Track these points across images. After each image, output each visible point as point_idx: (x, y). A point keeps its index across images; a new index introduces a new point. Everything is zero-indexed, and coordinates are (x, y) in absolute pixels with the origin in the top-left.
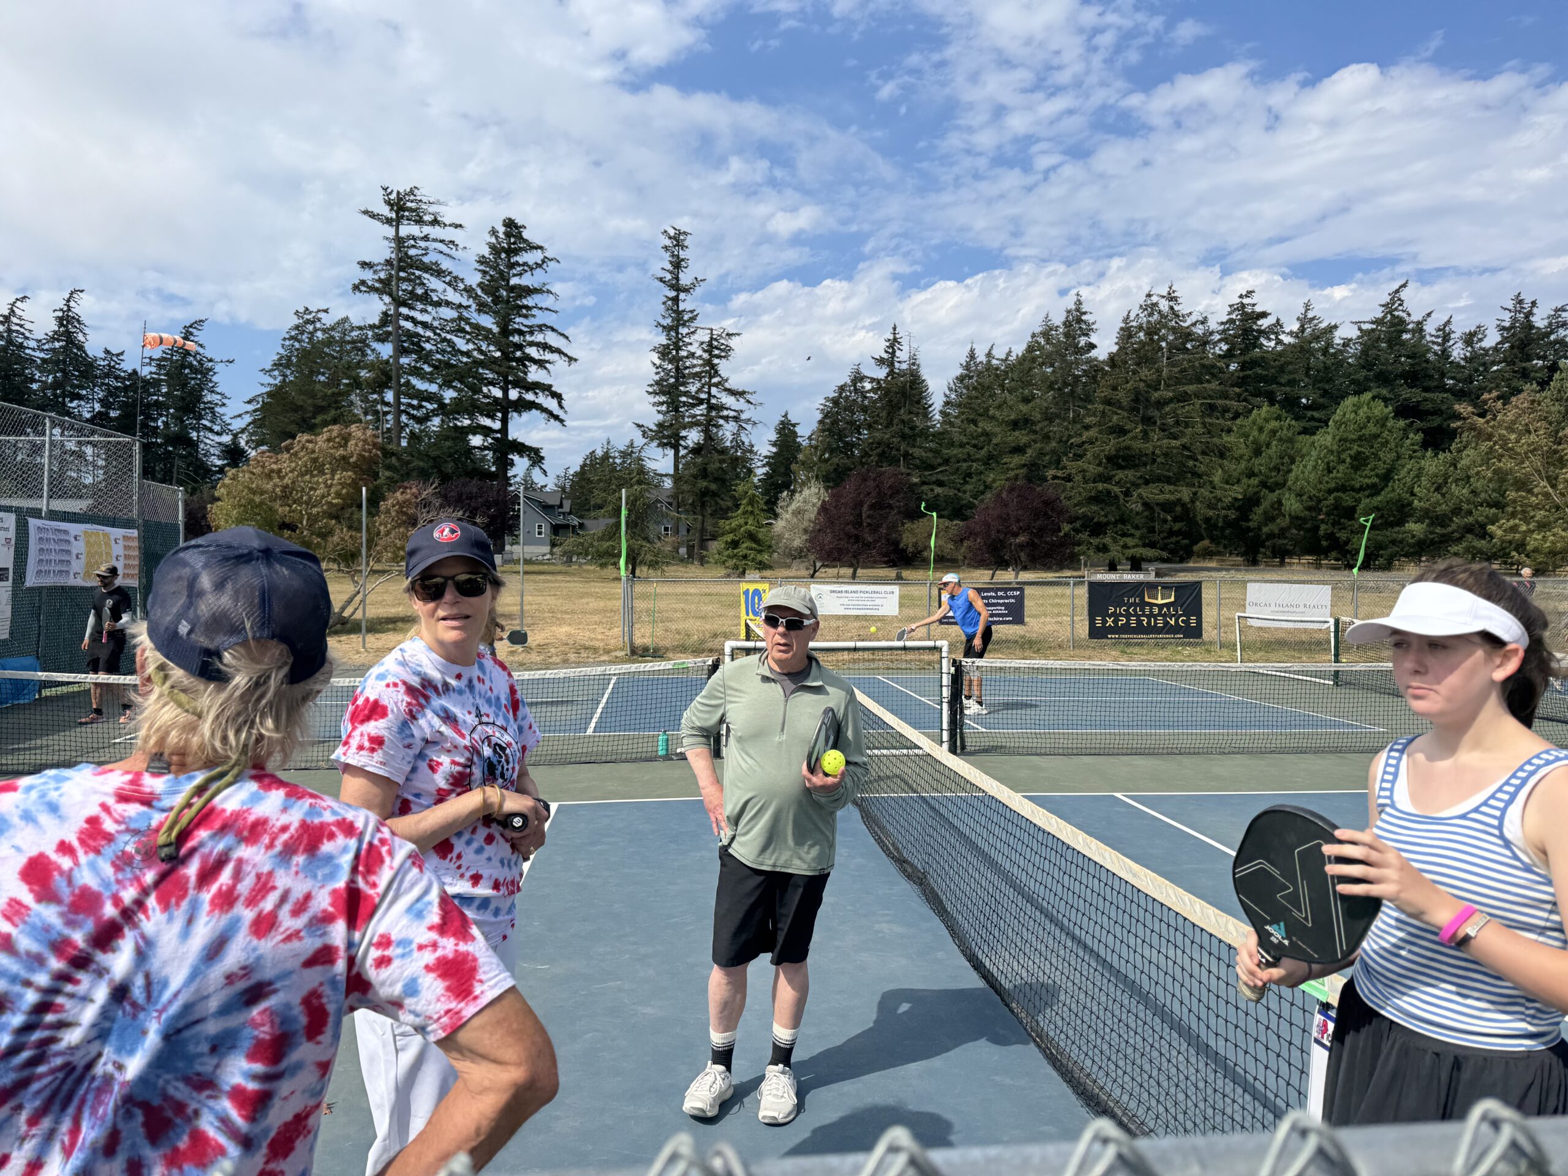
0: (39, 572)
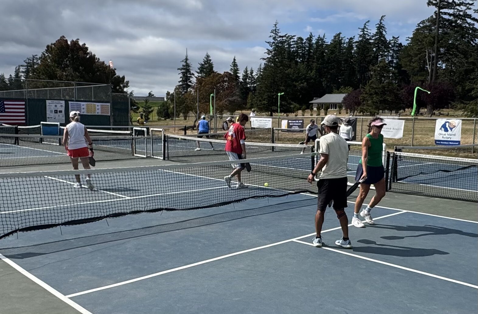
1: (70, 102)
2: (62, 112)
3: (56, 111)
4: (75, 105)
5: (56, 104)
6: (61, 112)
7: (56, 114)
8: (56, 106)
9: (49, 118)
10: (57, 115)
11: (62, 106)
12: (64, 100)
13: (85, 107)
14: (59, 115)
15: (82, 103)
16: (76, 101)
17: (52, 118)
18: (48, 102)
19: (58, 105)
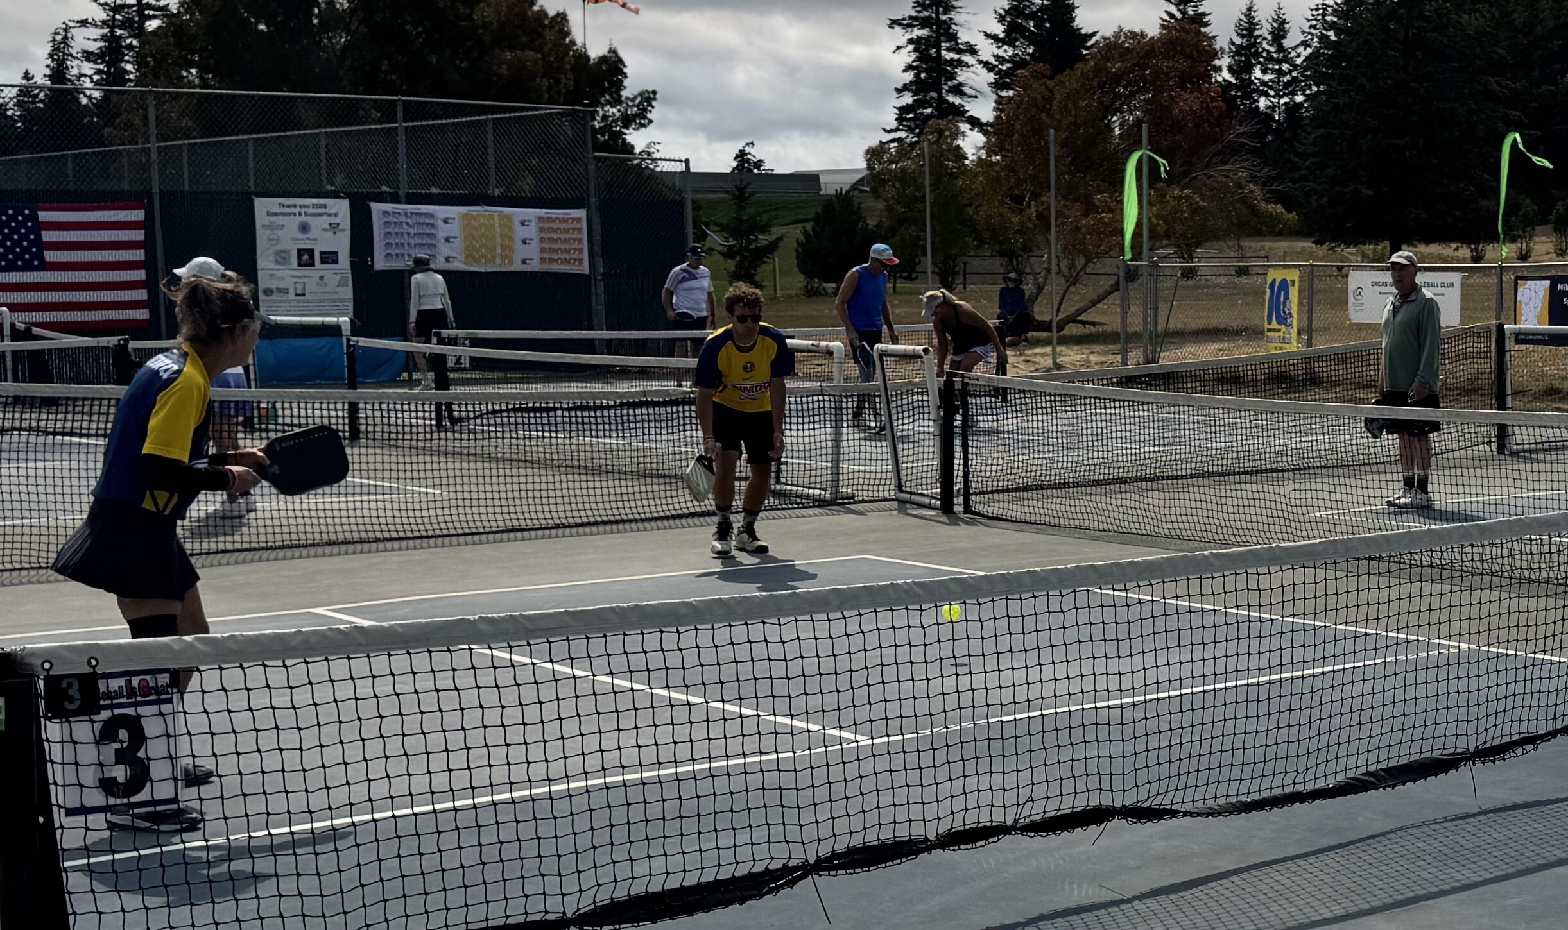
0: (388, 256)
1: (376, 207)
2: (336, 261)
3: (306, 257)
4: (403, 219)
5: (304, 218)
6: (330, 258)
7: (307, 271)
8: (304, 228)
9: (269, 292)
10: (312, 275)
11: (334, 227)
12: (348, 195)
13: (454, 229)
14: (322, 278)
15: (441, 211)
16: (412, 199)
17: (285, 291)
18: (263, 206)
19: (318, 224)
